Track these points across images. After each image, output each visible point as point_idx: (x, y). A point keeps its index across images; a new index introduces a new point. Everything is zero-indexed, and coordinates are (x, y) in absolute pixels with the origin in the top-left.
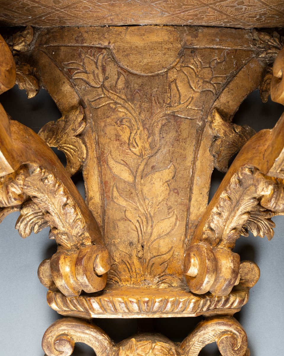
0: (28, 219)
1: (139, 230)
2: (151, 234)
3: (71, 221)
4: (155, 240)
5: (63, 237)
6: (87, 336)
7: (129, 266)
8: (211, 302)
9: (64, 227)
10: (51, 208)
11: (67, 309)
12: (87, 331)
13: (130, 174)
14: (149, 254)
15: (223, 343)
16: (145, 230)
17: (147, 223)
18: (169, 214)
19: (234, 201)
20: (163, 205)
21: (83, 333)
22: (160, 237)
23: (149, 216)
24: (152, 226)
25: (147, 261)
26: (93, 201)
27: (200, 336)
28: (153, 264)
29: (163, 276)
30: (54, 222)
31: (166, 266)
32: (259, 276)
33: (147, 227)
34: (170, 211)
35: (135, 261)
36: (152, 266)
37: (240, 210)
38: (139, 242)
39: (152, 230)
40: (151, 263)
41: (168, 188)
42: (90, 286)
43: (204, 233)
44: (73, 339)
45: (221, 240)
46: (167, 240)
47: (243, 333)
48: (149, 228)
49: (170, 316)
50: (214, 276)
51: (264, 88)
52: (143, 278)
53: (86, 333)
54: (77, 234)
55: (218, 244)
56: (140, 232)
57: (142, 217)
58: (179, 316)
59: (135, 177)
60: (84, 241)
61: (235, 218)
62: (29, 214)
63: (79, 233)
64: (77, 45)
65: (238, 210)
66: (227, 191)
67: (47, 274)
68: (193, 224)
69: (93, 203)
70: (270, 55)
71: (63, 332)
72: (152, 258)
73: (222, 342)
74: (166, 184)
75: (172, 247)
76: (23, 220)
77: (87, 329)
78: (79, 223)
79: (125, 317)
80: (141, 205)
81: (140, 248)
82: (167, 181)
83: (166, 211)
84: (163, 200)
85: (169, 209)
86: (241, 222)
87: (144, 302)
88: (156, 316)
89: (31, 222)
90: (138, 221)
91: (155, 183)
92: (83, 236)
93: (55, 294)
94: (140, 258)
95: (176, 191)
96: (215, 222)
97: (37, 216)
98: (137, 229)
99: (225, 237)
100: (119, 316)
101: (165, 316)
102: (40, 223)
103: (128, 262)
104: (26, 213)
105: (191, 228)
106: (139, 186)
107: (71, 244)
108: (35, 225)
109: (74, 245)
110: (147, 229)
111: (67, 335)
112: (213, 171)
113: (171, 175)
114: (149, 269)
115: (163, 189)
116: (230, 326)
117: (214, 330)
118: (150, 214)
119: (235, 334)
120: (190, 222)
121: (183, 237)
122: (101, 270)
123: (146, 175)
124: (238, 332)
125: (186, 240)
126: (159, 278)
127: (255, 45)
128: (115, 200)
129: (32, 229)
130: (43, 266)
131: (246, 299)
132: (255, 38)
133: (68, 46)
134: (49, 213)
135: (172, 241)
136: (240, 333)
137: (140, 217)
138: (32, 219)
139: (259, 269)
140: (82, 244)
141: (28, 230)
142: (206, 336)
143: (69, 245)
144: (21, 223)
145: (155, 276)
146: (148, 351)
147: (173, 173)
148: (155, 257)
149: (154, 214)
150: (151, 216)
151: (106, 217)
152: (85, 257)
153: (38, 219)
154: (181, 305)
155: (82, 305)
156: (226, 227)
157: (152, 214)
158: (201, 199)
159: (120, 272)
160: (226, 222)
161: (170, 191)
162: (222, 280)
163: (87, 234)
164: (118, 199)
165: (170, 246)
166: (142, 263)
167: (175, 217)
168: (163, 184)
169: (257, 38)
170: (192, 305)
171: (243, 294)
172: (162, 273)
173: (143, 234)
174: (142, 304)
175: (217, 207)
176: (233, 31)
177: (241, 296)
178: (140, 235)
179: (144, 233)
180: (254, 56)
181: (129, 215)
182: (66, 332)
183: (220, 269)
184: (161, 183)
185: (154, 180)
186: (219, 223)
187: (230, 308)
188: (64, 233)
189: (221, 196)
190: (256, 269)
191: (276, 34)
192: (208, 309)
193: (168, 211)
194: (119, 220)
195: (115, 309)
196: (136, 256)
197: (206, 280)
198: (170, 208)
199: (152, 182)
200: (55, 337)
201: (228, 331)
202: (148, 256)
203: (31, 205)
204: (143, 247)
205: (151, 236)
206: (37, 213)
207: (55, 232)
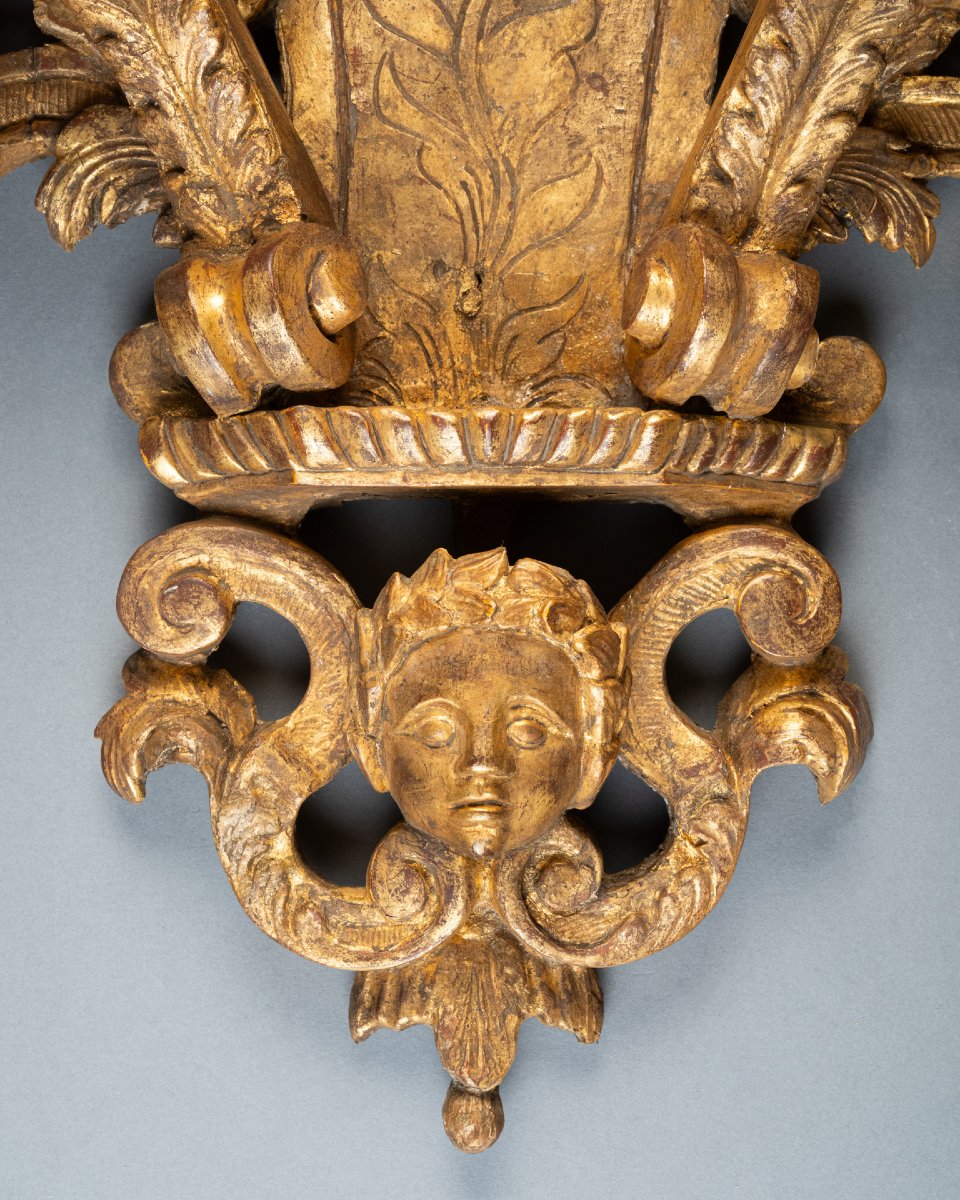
0: (80, 169)
1: (468, 218)
2: (510, 231)
3: (234, 134)
4: (522, 253)
5: (204, 198)
6: (279, 578)
7: (429, 346)
8: (714, 437)
9: (205, 161)
10: (162, 84)
11: (209, 475)
12: (277, 560)
13: (439, 23)
14: (500, 302)
15: (755, 599)
16: (487, 219)
17: (497, 192)
18: (572, 160)
19: (803, 57)
20: (552, 130)
21: (265, 565)
22: (540, 242)
23: (502, 168)
24: (511, 205)
25: (494, 326)
26: (308, 114)
27: (675, 583)
28: (515, 338)
29: (547, 381)
30: (172, 139)
31: (559, 347)
32: (883, 388)
33: (495, 208)
34: (575, 152)
35: (453, 327)
36: (510, 347)
37: (821, 98)
38: (465, 259)
39: (514, 217)
40: (508, 335)
41: (571, 72)
42: (294, 350)
43: (695, 191)
44: (228, 586)
45: (753, 224)
46: (564, 252)
47: (825, 569)
48: (502, 208)
49: (570, 481)
50: (729, 313)
52: (477, 391)
53: (274, 568)
54: (253, 187)
55: (745, 236)
56: (469, 225)
57: (478, 171)
58: (604, 482)
59: (457, 35)
60: (274, 211)
61: (805, 133)
62: (88, 148)
63: (258, 179)
65: (814, 97)
67: (144, 372)
68: (655, 196)
69: (310, 124)
71: (193, 561)
72: (510, 317)
73: (752, 597)
74: (564, 57)
75: (581, 277)
76: (64, 173)
77: (279, 551)
78: (261, 141)
79: (414, 483)
80: (477, 130)
81: (468, 283)
82: (567, 50)
83: (564, 151)
84: (552, 114)
85: (572, 146)
86: (825, 149)
87: (482, 423)
88: (523, 481)
89: (91, 177)
90: (464, 185)
91: (528, 52)
92: (271, 194)
93: (170, 422)
94: (468, 318)
95: (598, 83)
96: (735, 145)
97: (112, 158)
98: (461, 215)
99: (767, 212)
100: (395, 480)
101: (552, 481)
102: (122, 183)
103: (428, 332)
104: (75, 146)
105: (647, 212)
106: (472, 65)
107: (231, 228)
108: (105, 189)
109: (242, 230)
110: (494, 215)
111: (208, 572)
112: (728, 21)
113: (583, 27)
114: (500, 354)
115: (552, 73)
116: (780, 545)
117: (724, 560)
118: (506, 161)
119: (800, 574)
120: (644, 189)
121: (619, 242)
122: (333, 308)
123: (498, 26)
124: (808, 564)
125: (631, 254)
126: (533, 388)
128: (387, 113)
129: (95, 206)
130: (130, 344)
131: (837, 454)
134: (158, 108)
135: (581, 257)
136: (815, 571)
137: (472, 173)
138: (96, 166)
139: (883, 366)
140: (270, 221)
141: (80, 210)
142: (697, 582)
143: (221, 230)
144: (57, 183)
145: (519, 382)
146: (492, 577)
147: (590, 21)
148: (520, 312)
149: (521, 161)
150: (509, 170)
151: (354, 171)
152: (280, 248)
153: (116, 168)
154: (610, 436)
155: (264, 440)
156: (771, 173)
157: (514, 164)
158: (683, 110)
159: (398, 369)
160: (773, 147)
161: (578, 81)
162: (755, 340)
163: (287, 190)
164: (396, 107)
165: (575, 274)
166: (475, 338)
167: (593, 172)
168: (554, 59)
170: (648, 435)
171: (828, 433)
172: (545, 370)
173: (481, 232)
174: (475, 428)
175: (743, 87)
177: (820, 437)
178: (472, 236)
179: (485, 228)
181: (432, 162)
182: (204, 559)
183: (752, 301)
184: (548, 55)
185: (522, 43)
186: (747, 149)
187: (779, 481)
188: (209, 186)
189: (756, 42)
190: (872, 363)
192: (704, 472)
193: (570, 153)
194: (399, 183)
195: (382, 452)
196: (457, 311)
197: (702, 327)
198: (575, 141)
199: (516, 51)
200: (164, 576)
201: (774, 562)
202: (497, 309)
203: (92, 116)
204: (479, 278)
205: (507, 239)
206: (115, 146)
207: (176, 183)
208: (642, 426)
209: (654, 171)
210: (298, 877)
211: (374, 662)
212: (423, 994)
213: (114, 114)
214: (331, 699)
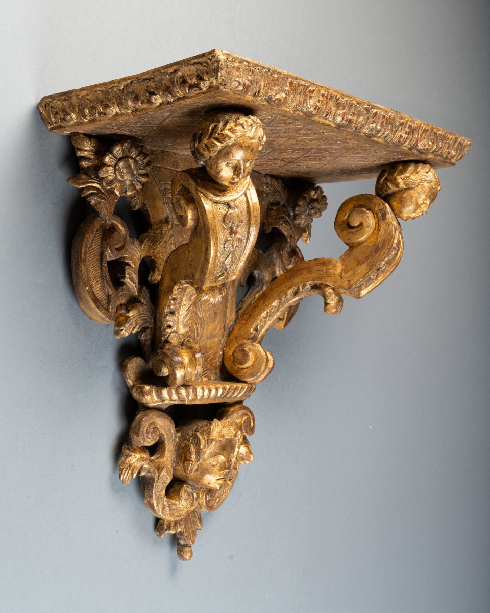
11: (158, 400)
21: (164, 422)
23: (202, 320)
46: (212, 340)
51: (270, 222)
62: (136, 315)
64: (172, 168)
66: (281, 300)
67: (134, 371)
70: (275, 197)
73: (244, 422)
79: (205, 402)
80: (199, 311)
96: (262, 324)
99: (260, 336)
102: (141, 324)
109: (180, 342)
117: (238, 413)
119: (249, 416)
124: (251, 414)
125: (222, 341)
127: (267, 187)
132: (268, 181)
133: (166, 168)
140: (188, 341)
153: (140, 320)
154: (239, 390)
165: (213, 345)
169: (270, 183)
170: (245, 390)
176: (257, 174)
180: (265, 195)
182: (154, 420)
189: (273, 304)
191: (280, 181)
198: (215, 313)
200: (147, 426)
201: (245, 413)
206: (141, 314)
207: (169, 330)
208: (244, 388)
209: (227, 321)
210: (165, 499)
211: (204, 448)
212: (179, 524)
213: (142, 306)
214: (170, 453)
